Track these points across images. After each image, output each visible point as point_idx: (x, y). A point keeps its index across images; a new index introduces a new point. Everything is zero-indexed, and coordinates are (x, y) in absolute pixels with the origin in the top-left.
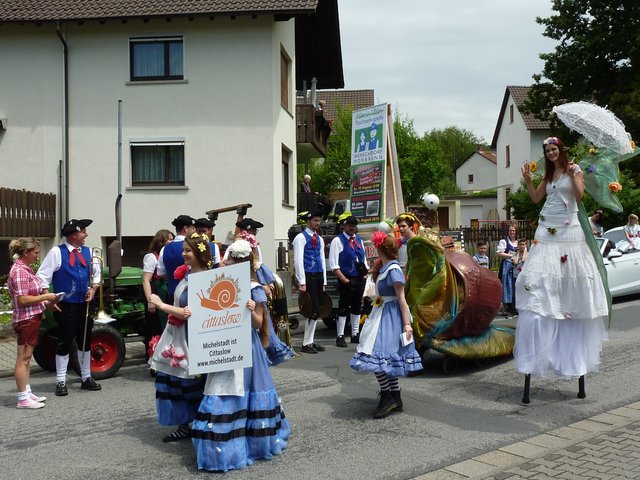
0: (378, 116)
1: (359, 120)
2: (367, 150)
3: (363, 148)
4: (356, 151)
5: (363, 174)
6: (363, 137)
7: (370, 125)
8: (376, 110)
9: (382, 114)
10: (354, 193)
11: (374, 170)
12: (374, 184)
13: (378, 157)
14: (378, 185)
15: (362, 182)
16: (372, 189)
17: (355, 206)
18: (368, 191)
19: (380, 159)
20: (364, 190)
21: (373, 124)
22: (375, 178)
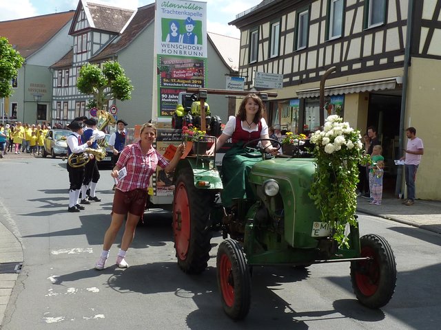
0: (194, 11)
1: (167, 8)
2: (181, 42)
3: (174, 39)
4: (164, 39)
5: (177, 66)
6: (174, 27)
7: (184, 17)
8: (192, 5)
9: (201, 11)
10: (165, 84)
11: (195, 65)
12: (195, 80)
13: (198, 54)
14: (201, 82)
15: (177, 74)
16: (191, 84)
17: (167, 98)
18: (186, 85)
19: (201, 56)
20: (179, 83)
21: (189, 18)
22: (196, 73)
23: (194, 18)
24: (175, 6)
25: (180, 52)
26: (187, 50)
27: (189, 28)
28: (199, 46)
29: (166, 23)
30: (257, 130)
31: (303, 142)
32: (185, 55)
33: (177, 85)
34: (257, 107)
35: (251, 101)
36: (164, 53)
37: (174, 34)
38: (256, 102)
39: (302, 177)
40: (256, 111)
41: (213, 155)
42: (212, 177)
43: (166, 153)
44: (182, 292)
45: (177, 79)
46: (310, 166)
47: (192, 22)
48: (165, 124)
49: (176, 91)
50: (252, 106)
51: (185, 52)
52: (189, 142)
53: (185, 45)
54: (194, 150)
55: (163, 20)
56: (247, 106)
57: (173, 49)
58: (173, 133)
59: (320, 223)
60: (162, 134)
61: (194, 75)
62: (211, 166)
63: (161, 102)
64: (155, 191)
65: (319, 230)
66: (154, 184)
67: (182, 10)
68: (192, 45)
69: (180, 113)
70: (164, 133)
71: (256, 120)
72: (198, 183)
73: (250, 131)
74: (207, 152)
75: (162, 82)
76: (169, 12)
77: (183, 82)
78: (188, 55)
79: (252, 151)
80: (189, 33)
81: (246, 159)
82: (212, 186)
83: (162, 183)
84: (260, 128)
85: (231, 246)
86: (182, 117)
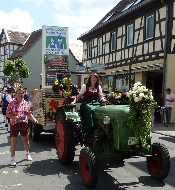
0: (62, 32)
1: (48, 31)
2: (56, 48)
3: (53, 47)
4: (47, 47)
5: (54, 60)
6: (52, 40)
7: (57, 35)
8: (61, 29)
9: (65, 32)
10: (48, 69)
11: (63, 59)
12: (63, 67)
13: (65, 53)
14: (66, 68)
15: (54, 64)
16: (62, 69)
17: (50, 76)
18: (59, 69)
19: (66, 55)
20: (55, 68)
21: (60, 36)
22: (64, 63)
23: (62, 36)
24: (52, 29)
25: (56, 53)
26: (59, 52)
27: (60, 41)
28: (65, 49)
29: (48, 38)
30: (97, 91)
31: (120, 97)
32: (58, 54)
33: (55, 69)
34: (96, 79)
35: (93, 76)
36: (47, 54)
37: (53, 44)
38: (96, 77)
39: (122, 114)
40: (96, 82)
41: (75, 104)
42: (75, 116)
43: (50, 104)
44: (62, 174)
45: (54, 66)
46: (126, 109)
47: (62, 38)
48: (49, 89)
49: (54, 73)
50: (94, 79)
51: (58, 53)
52: (62, 98)
53: (58, 49)
54: (65, 102)
55: (46, 36)
56: (92, 79)
57: (52, 51)
58: (53, 94)
59: (132, 138)
60: (48, 95)
61: (63, 64)
62: (74, 110)
63: (47, 78)
64: (45, 123)
65: (132, 141)
66: (45, 120)
67: (56, 31)
68: (61, 49)
69: (57, 84)
70: (49, 94)
71: (96, 86)
72: (68, 119)
73: (93, 92)
74: (72, 103)
75: (47, 68)
76: (49, 33)
77: (58, 68)
78: (60, 54)
79: (95, 102)
80: (60, 43)
81: (92, 106)
82: (75, 120)
83: (48, 119)
84: (98, 90)
85: (86, 150)
86: (57, 86)
